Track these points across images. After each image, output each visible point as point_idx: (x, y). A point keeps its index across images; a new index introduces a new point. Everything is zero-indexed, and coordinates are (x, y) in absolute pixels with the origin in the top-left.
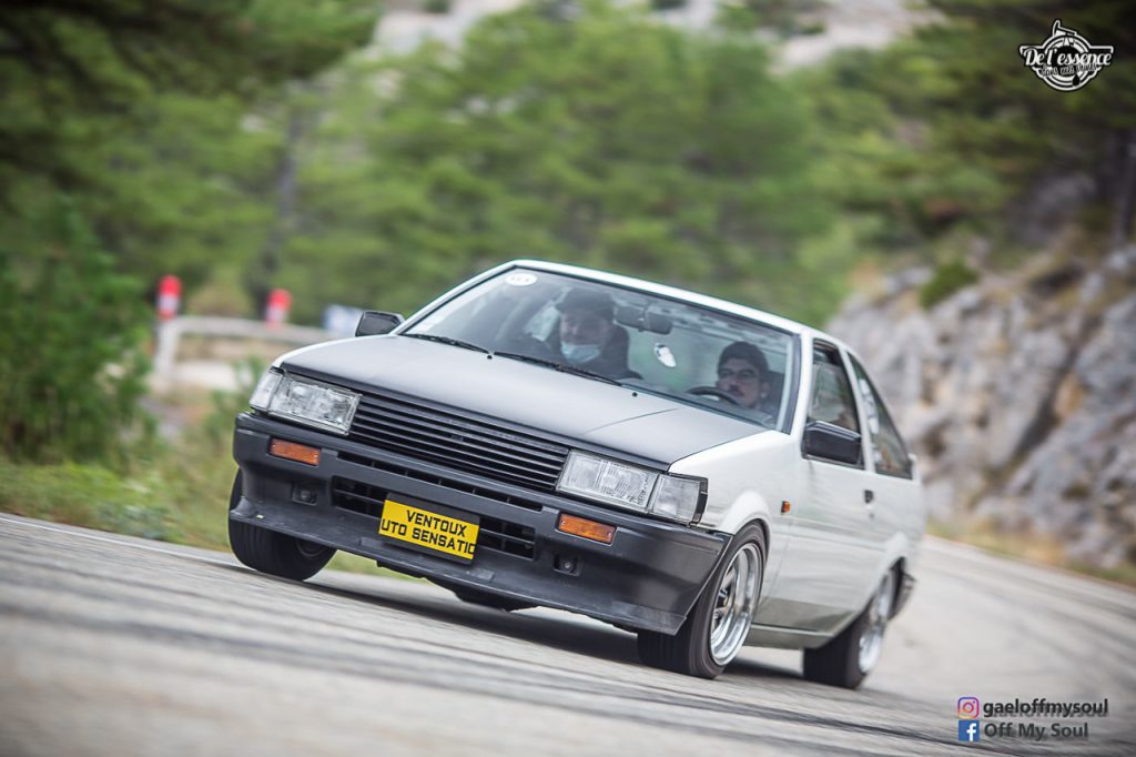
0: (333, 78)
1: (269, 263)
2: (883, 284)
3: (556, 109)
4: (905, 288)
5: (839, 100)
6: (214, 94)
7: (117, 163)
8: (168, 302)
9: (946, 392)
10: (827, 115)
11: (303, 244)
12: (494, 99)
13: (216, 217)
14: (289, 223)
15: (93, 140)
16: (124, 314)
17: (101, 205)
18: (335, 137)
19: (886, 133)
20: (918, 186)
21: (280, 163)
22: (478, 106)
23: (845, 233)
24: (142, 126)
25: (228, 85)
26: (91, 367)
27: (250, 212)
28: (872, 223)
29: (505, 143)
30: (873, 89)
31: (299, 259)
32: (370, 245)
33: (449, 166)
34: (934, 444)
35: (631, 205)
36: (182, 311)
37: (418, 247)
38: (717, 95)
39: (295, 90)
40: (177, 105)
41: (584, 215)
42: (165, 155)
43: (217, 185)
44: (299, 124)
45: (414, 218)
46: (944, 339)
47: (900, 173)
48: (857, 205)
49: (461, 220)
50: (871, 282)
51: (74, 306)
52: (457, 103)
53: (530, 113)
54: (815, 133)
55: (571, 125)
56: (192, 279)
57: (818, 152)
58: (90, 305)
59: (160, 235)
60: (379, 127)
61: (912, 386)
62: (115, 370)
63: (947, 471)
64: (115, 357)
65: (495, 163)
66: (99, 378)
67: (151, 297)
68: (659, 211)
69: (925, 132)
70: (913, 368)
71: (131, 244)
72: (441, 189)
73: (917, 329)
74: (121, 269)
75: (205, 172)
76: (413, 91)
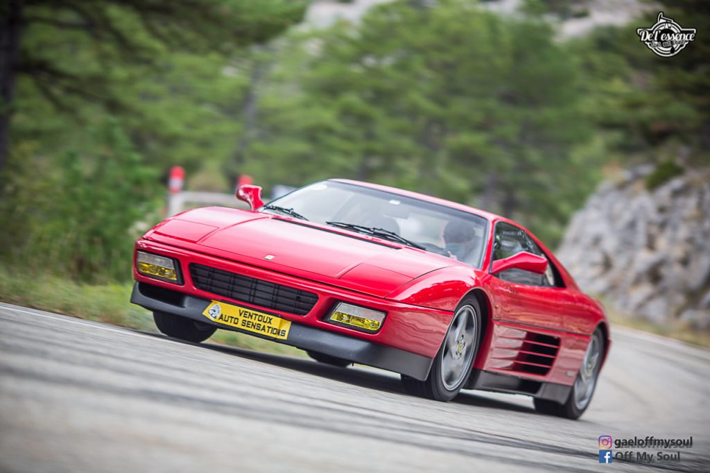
0: (280, 43)
1: (239, 158)
2: (624, 175)
3: (417, 63)
4: (637, 177)
5: (597, 58)
6: (205, 53)
7: (146, 96)
8: (176, 182)
9: (662, 243)
10: (589, 67)
11: (260, 147)
12: (379, 57)
13: (206, 130)
14: (252, 133)
15: (131, 81)
16: (148, 190)
17: (135, 122)
18: (280, 80)
19: (626, 79)
20: (647, 113)
21: (247, 96)
22: (370, 61)
23: (599, 142)
24: (160, 72)
25: (214, 47)
26: (126, 224)
27: (228, 127)
28: (616, 136)
29: (387, 85)
30: (618, 51)
31: (257, 156)
32: (301, 147)
33: (352, 99)
34: (654, 275)
35: (464, 123)
36: (185, 188)
37: (331, 149)
38: (519, 55)
39: (257, 51)
40: (182, 59)
41: (435, 130)
42: (175, 90)
43: (206, 109)
44: (258, 71)
45: (329, 131)
46: (662, 210)
47: (634, 105)
48: (608, 125)
49: (358, 132)
50: (615, 174)
51: (116, 186)
52: (356, 59)
53: (402, 67)
54: (581, 79)
55: (427, 73)
56: (191, 168)
57: (583, 91)
58: (126, 185)
59: (171, 141)
60: (308, 74)
61: (641, 239)
62: (141, 226)
63: (662, 293)
64: (141, 218)
65: (381, 97)
66: (132, 231)
67: (164, 180)
68: (481, 127)
69: (651, 79)
70: (641, 227)
71: (153, 146)
72: (346, 113)
73: (644, 203)
74: (146, 163)
75: (200, 101)
76: (330, 52)
